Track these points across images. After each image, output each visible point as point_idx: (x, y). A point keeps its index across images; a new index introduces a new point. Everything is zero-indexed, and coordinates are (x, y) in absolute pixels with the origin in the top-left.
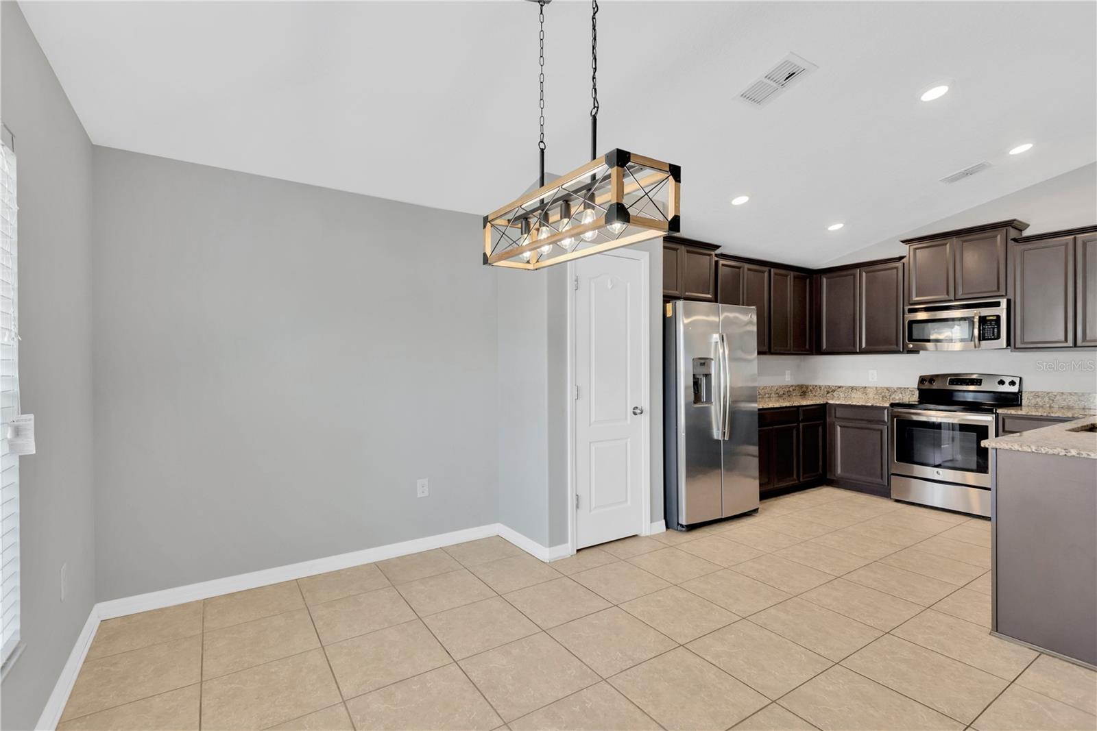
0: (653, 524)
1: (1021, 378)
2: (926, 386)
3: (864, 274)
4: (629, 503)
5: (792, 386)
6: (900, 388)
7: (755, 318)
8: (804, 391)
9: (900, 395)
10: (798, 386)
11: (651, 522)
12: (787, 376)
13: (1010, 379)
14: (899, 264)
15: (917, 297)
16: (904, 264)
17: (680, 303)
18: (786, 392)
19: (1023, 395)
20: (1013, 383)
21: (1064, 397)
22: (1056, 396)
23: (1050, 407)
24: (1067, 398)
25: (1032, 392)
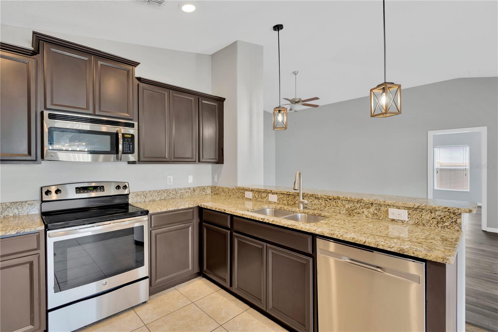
13: (124, 184)
19: (130, 195)
20: (124, 187)
21: (151, 193)
22: (147, 193)
23: (145, 202)
24: (152, 194)
25: (134, 193)
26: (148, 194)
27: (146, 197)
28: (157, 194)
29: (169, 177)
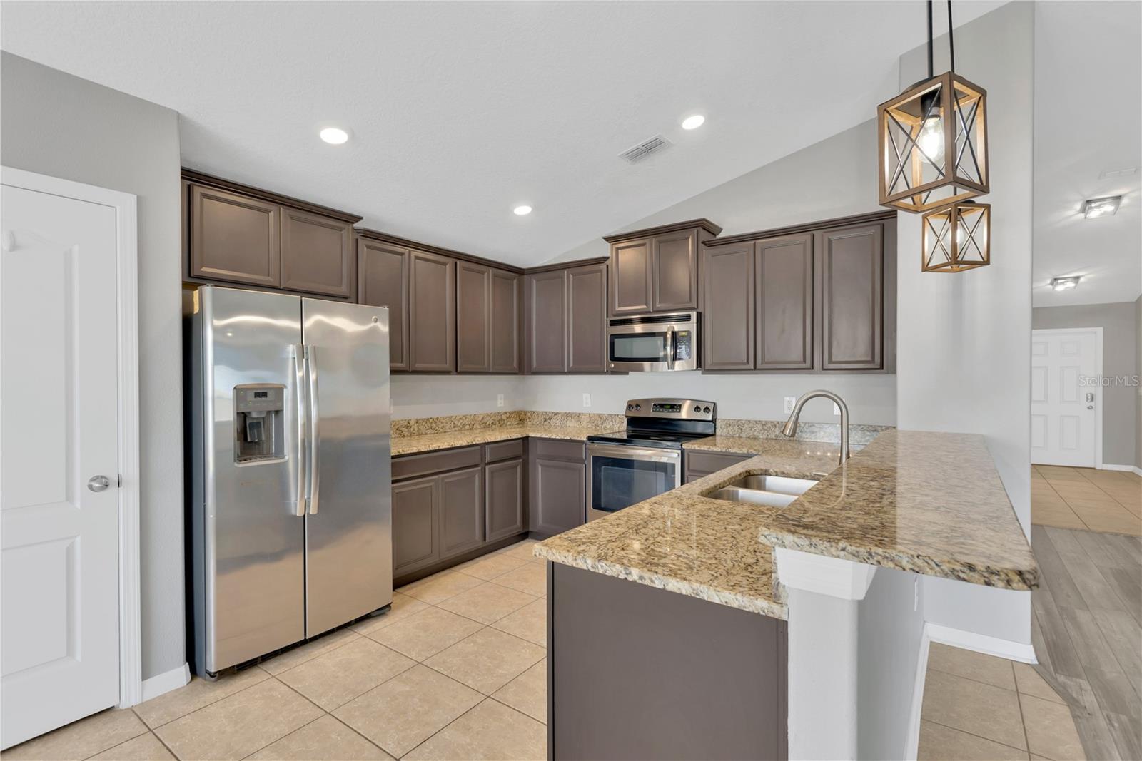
0: (148, 681)
1: (715, 404)
2: (634, 413)
3: (571, 276)
4: (79, 657)
5: (506, 413)
6: (611, 415)
7: (384, 328)
8: (521, 417)
9: (611, 423)
10: (515, 412)
11: (143, 679)
12: (499, 401)
13: (706, 405)
14: (603, 267)
15: (619, 307)
16: (607, 266)
17: (208, 290)
18: (499, 421)
19: (717, 423)
20: (707, 409)
21: (751, 425)
22: (744, 424)
23: (740, 437)
24: (753, 427)
25: (724, 420)
26: (746, 426)
27: (742, 429)
28: (761, 428)
29: (787, 399)
